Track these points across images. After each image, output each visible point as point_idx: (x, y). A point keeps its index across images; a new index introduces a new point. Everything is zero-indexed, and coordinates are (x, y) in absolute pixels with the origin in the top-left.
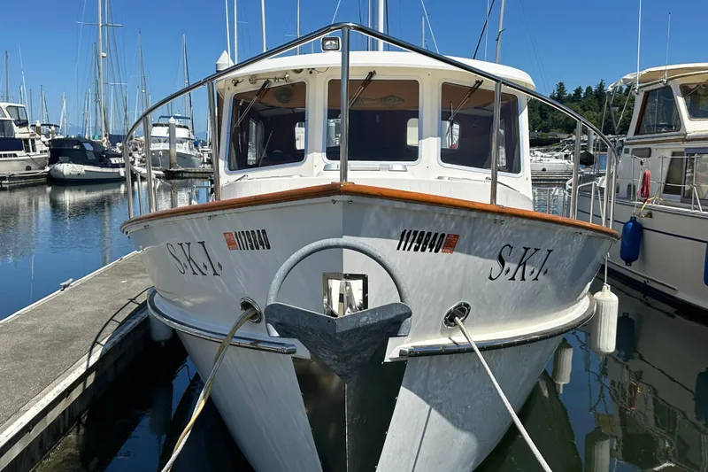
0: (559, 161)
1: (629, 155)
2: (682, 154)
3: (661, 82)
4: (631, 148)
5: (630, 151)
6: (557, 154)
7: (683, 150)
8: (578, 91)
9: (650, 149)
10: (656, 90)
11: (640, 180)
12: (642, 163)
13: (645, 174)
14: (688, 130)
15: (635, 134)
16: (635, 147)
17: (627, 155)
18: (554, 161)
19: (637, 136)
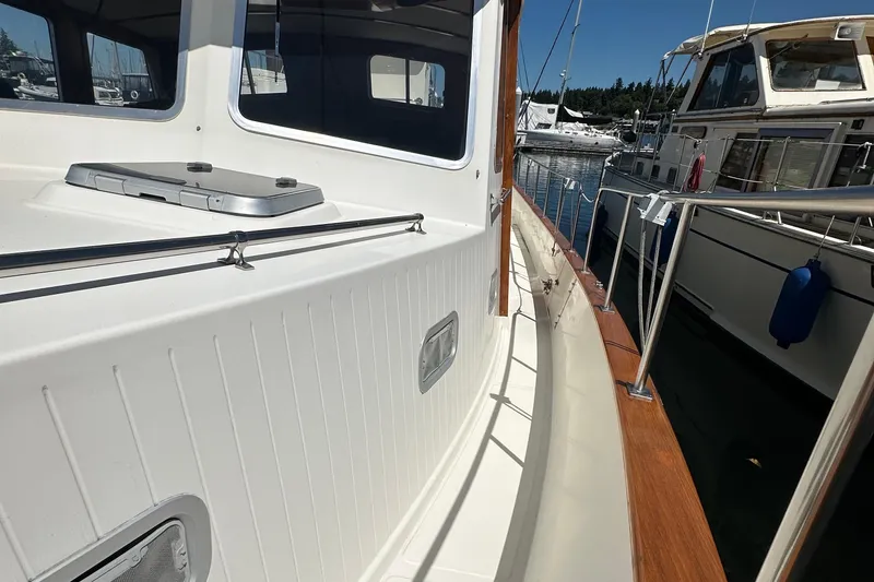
0: (609, 137)
1: (677, 135)
2: (753, 135)
3: (739, 39)
4: (681, 125)
5: (679, 130)
6: (608, 132)
7: (756, 131)
8: (632, 85)
9: (706, 128)
10: (729, 50)
11: (690, 167)
12: (695, 145)
13: (698, 160)
14: (768, 104)
15: (689, 109)
16: (687, 124)
17: (674, 134)
18: (605, 137)
19: (689, 112)
